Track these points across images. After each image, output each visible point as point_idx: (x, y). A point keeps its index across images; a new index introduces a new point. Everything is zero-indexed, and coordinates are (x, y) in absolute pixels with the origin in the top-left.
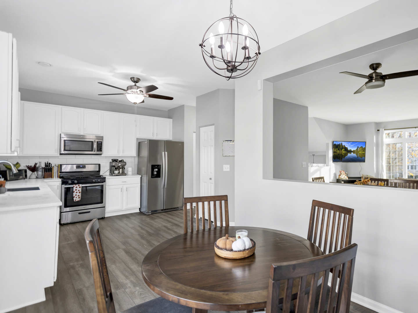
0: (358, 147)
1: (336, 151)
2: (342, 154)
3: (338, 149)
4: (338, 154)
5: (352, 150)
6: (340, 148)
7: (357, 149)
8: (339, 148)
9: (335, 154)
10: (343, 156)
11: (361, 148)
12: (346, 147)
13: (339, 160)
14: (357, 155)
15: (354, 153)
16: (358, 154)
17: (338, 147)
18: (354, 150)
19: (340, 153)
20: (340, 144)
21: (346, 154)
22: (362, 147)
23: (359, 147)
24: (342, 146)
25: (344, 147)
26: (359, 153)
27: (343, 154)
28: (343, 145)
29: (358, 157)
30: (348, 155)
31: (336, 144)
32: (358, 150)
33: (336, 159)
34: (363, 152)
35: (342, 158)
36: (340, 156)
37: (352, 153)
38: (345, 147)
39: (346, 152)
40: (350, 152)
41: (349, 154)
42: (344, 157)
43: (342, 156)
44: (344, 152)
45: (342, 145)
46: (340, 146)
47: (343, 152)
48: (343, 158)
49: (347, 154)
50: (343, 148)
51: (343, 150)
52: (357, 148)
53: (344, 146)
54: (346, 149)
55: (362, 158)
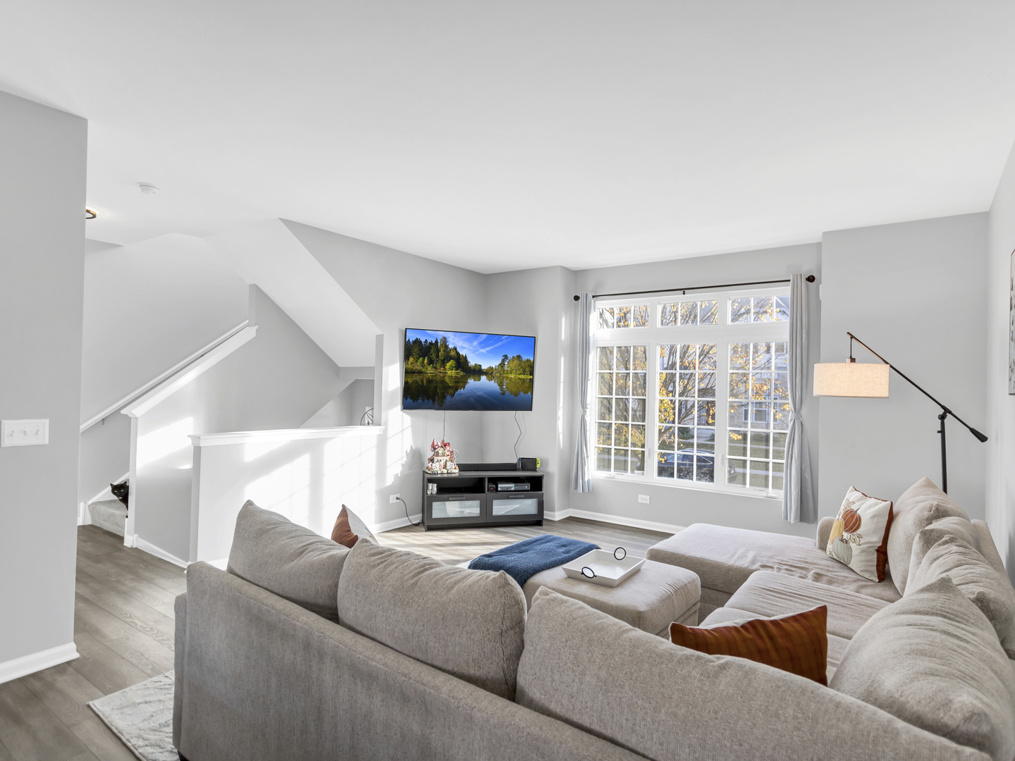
0: (506, 357)
1: (418, 367)
2: (443, 382)
3: (431, 362)
4: (430, 381)
5: (484, 367)
6: (437, 356)
7: (502, 365)
8: (434, 356)
9: (418, 378)
10: (450, 387)
11: (516, 362)
12: (462, 353)
13: (434, 401)
14: (501, 385)
15: (490, 380)
16: (505, 382)
17: (429, 351)
18: (491, 368)
19: (438, 379)
20: (437, 342)
21: (460, 382)
22: (519, 357)
23: (510, 356)
24: (444, 351)
25: (453, 353)
26: (507, 378)
27: (447, 380)
28: (451, 346)
29: (503, 394)
30: (467, 386)
31: (423, 340)
32: (506, 368)
33: (420, 401)
34: (522, 377)
35: (444, 397)
36: (436, 387)
37: (484, 378)
38: (458, 353)
39: (462, 374)
40: (477, 372)
41: (471, 383)
42: (451, 391)
43: (446, 387)
44: (451, 373)
45: (446, 347)
46: (438, 351)
47: (449, 373)
48: (448, 397)
49: (466, 382)
50: (448, 358)
51: (448, 365)
52: (503, 361)
53: (455, 349)
54: (461, 362)
55: (516, 395)
